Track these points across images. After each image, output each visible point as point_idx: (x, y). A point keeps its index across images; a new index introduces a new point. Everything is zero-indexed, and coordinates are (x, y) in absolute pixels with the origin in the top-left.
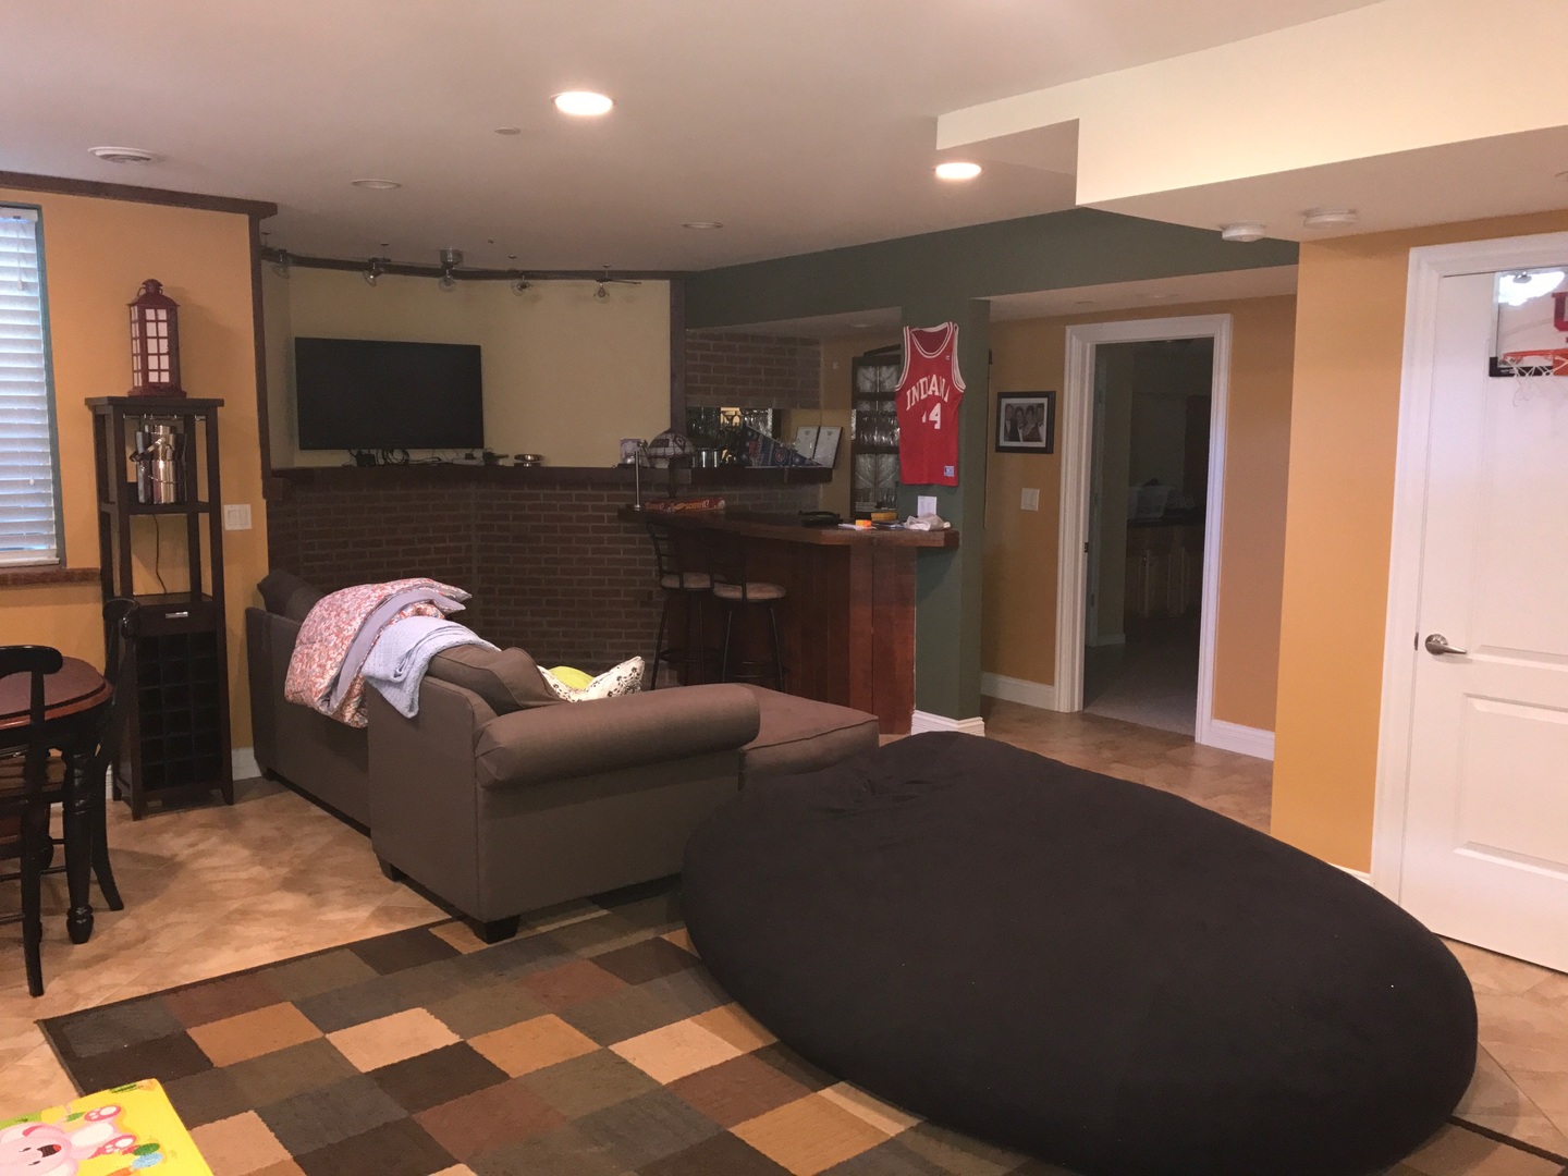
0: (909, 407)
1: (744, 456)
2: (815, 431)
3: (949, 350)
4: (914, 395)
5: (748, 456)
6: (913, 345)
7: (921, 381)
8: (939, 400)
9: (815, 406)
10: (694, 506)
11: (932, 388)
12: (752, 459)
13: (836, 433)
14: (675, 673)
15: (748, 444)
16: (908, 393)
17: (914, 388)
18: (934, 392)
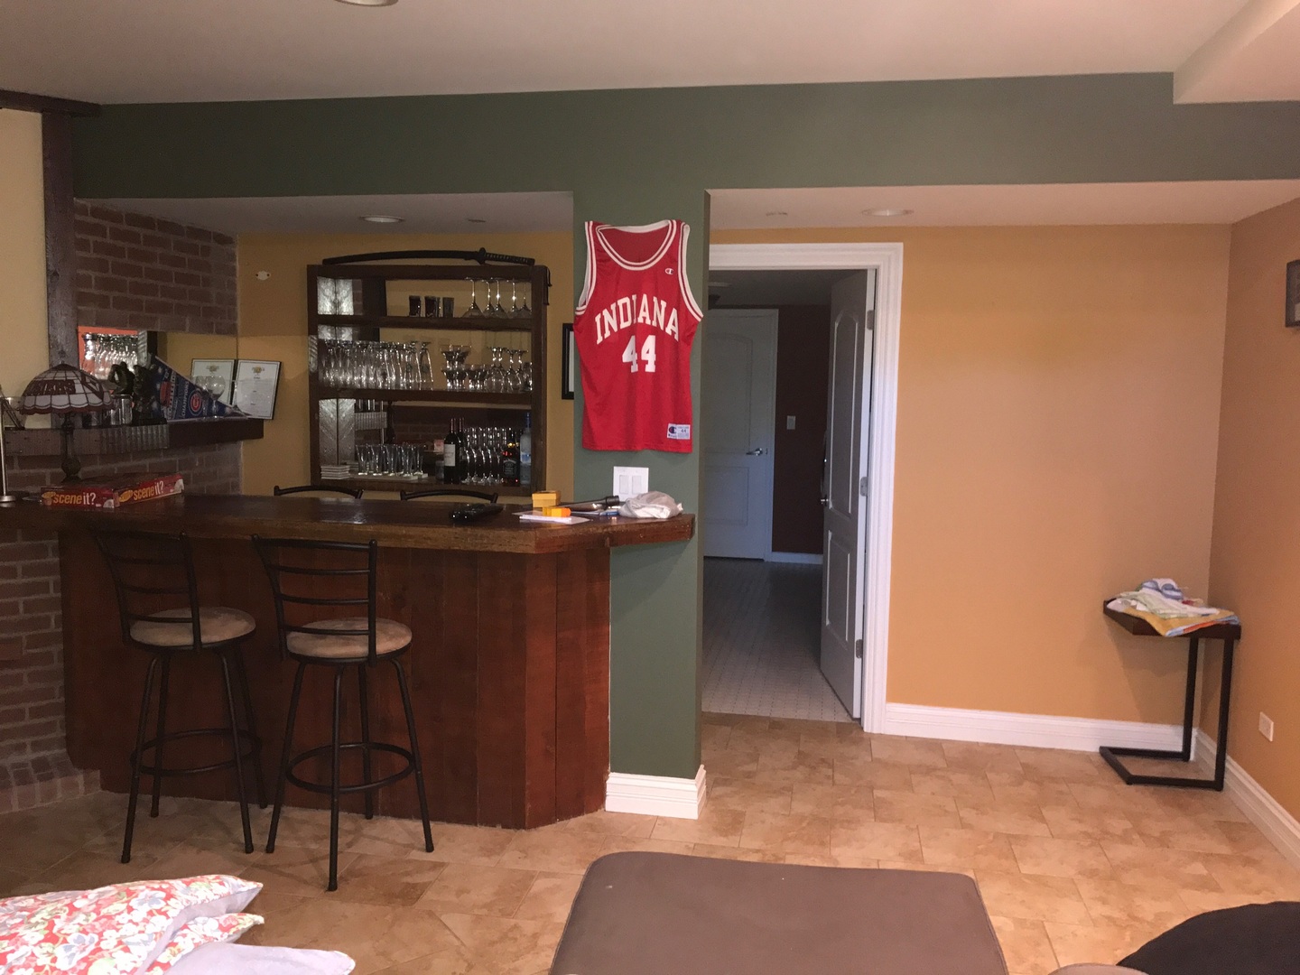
0: (600, 340)
1: (155, 405)
2: (229, 366)
3: (671, 259)
4: (609, 322)
5: (160, 404)
6: (599, 250)
7: (620, 302)
8: (656, 331)
9: (231, 331)
10: (144, 493)
11: (642, 314)
12: (164, 408)
13: (270, 372)
14: (97, 774)
15: (158, 386)
16: (598, 319)
17: (605, 312)
18: (644, 318)
